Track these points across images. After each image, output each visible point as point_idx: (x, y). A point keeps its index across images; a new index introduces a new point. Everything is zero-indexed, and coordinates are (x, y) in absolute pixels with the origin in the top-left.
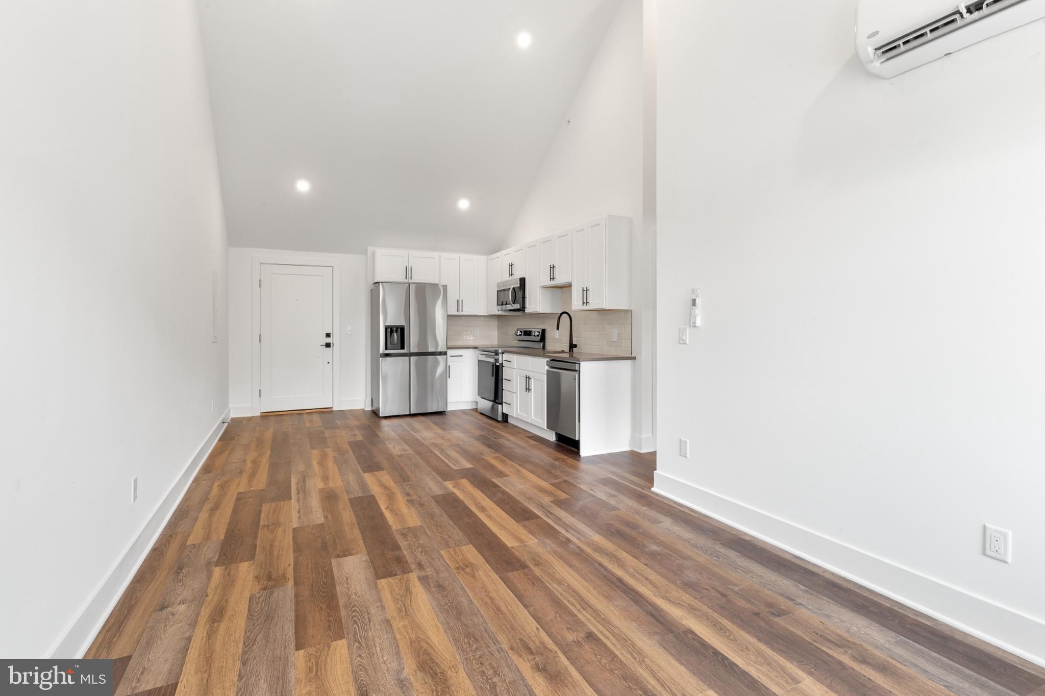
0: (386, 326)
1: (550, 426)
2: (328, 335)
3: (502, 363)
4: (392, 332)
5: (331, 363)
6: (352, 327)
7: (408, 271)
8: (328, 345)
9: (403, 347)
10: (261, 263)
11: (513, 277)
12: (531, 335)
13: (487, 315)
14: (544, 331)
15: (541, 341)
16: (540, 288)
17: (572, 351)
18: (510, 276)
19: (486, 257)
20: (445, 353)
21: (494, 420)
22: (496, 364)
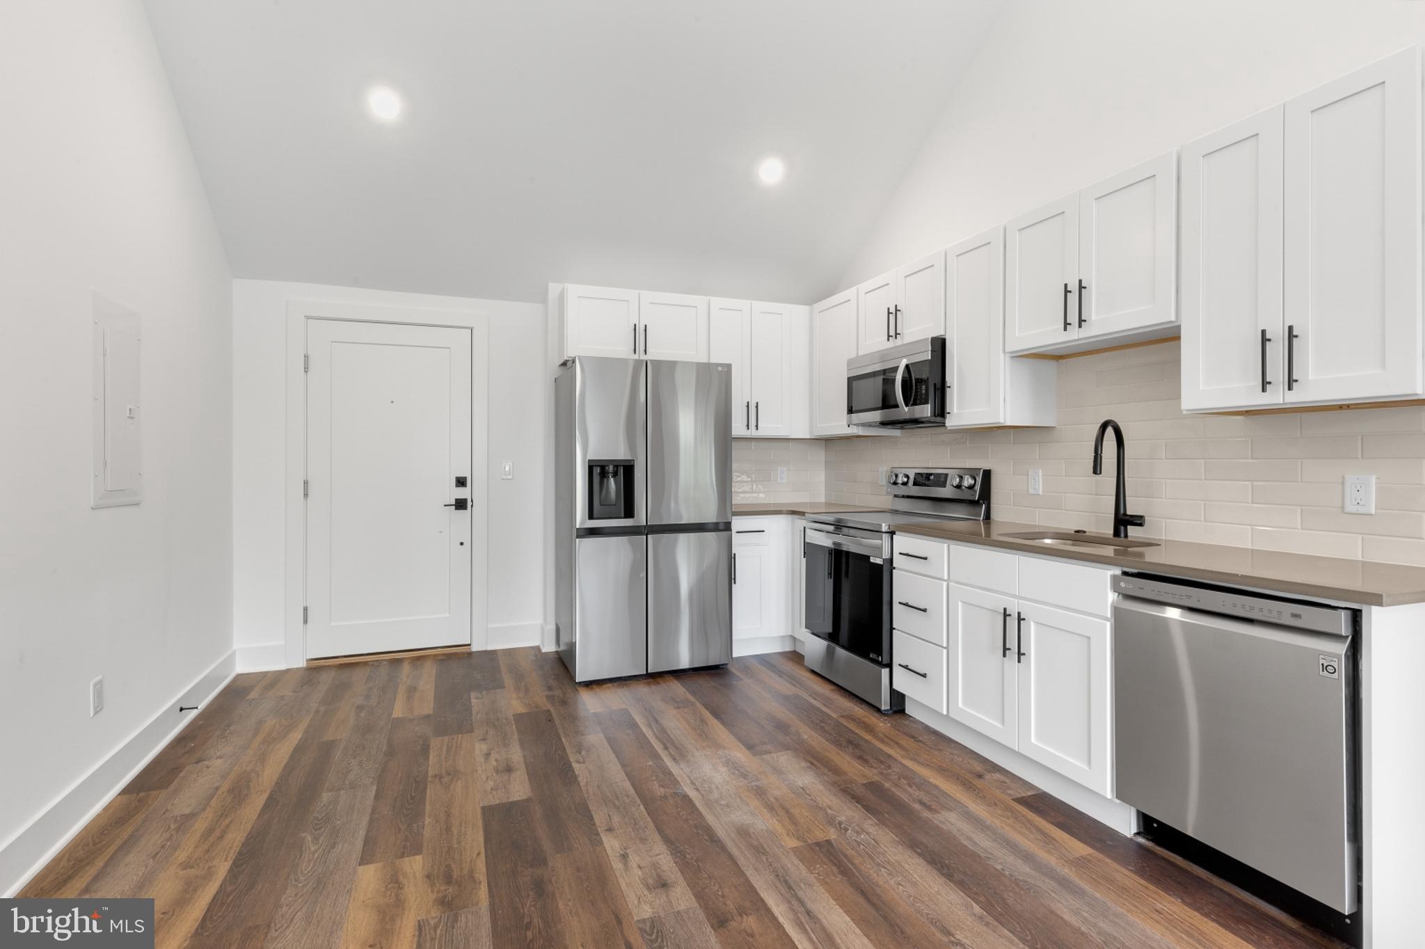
0: (589, 461)
1: (1122, 792)
2: (461, 482)
3: (891, 560)
4: (604, 475)
5: (467, 544)
6: (513, 463)
7: (639, 335)
8: (461, 504)
9: (629, 513)
10: (308, 318)
11: (899, 342)
12: (943, 485)
13: (808, 437)
14: (987, 474)
15: (981, 501)
16: (1008, 359)
17: (1122, 535)
18: (888, 340)
19: (808, 307)
20: (728, 527)
21: (861, 704)
22: (872, 560)
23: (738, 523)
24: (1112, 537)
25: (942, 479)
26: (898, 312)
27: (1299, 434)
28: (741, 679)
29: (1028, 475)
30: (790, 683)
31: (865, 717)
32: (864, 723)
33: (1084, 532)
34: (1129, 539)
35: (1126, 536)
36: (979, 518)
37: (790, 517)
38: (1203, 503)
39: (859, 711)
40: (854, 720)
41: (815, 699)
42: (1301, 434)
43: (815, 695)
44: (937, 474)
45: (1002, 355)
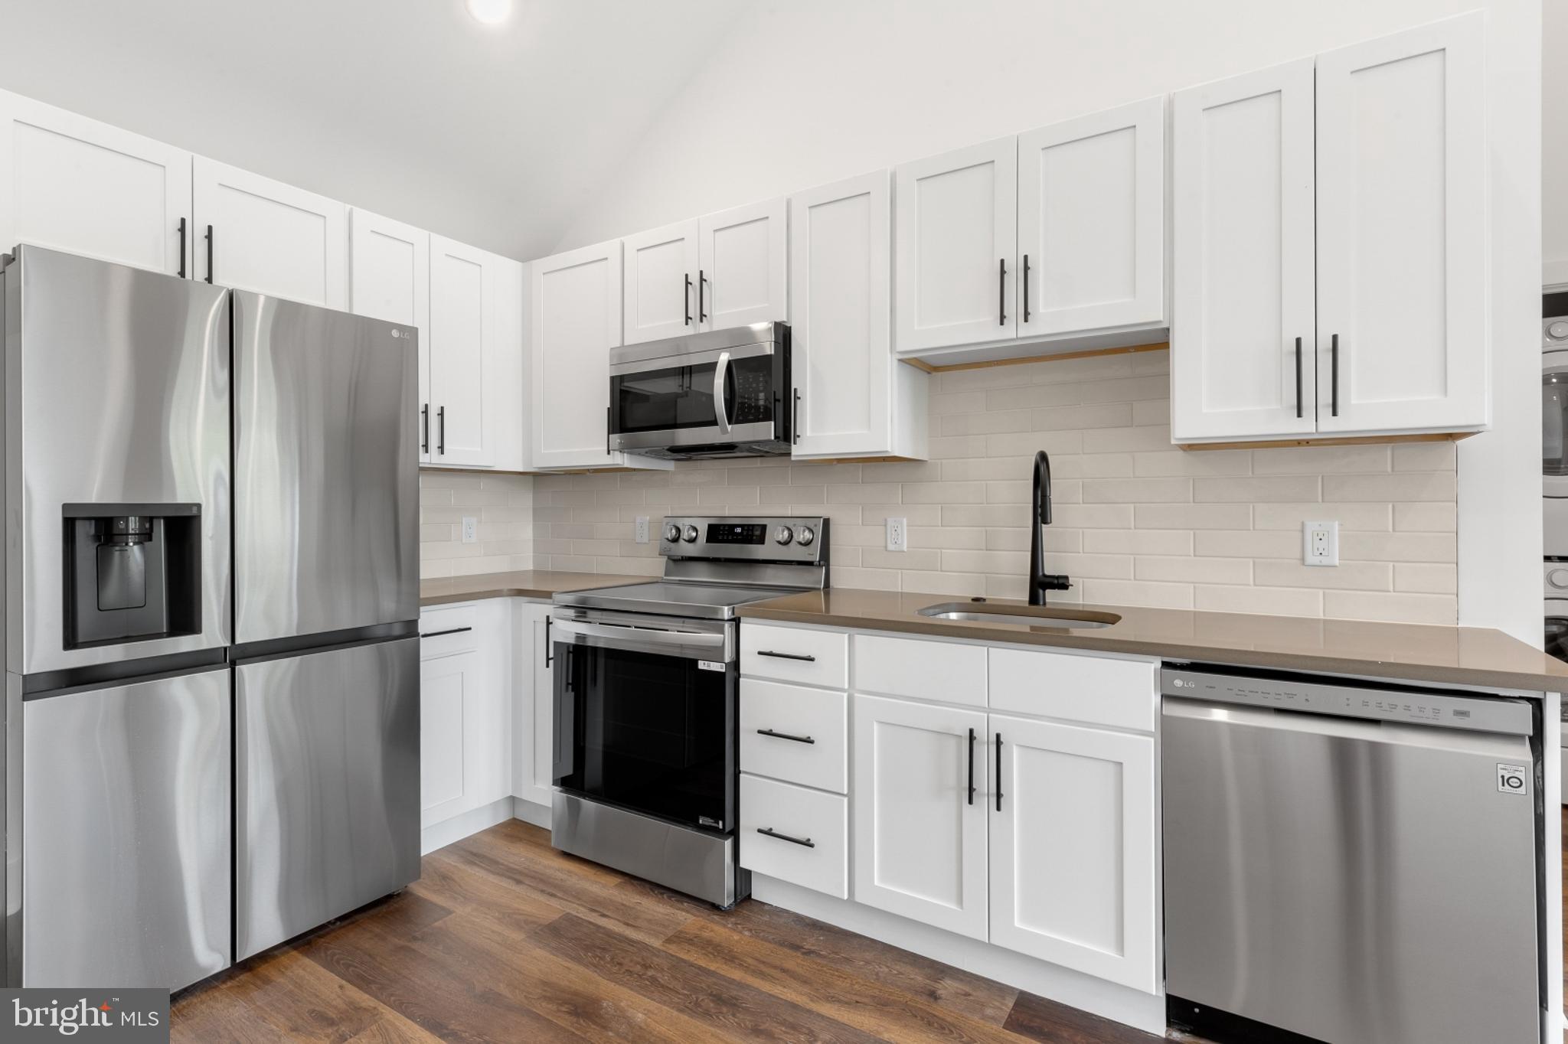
0: (66, 507)
4: (109, 537)
9: (184, 623)
11: (704, 328)
12: (761, 540)
13: (521, 470)
14: (827, 522)
15: (822, 563)
16: (896, 363)
17: (1041, 603)
18: (687, 324)
19: (520, 264)
20: (410, 630)
21: (682, 902)
22: (702, 665)
23: (429, 619)
24: (1027, 605)
25: (758, 533)
26: (704, 282)
27: (1250, 473)
28: (449, 912)
29: (886, 526)
30: (542, 891)
31: (702, 928)
32: (709, 942)
33: (984, 600)
34: (1048, 606)
35: (1045, 604)
36: (818, 586)
37: (509, 600)
38: (1132, 557)
39: (687, 918)
40: (690, 941)
41: (604, 915)
42: (1253, 473)
43: (597, 905)
44: (749, 525)
45: (889, 355)
